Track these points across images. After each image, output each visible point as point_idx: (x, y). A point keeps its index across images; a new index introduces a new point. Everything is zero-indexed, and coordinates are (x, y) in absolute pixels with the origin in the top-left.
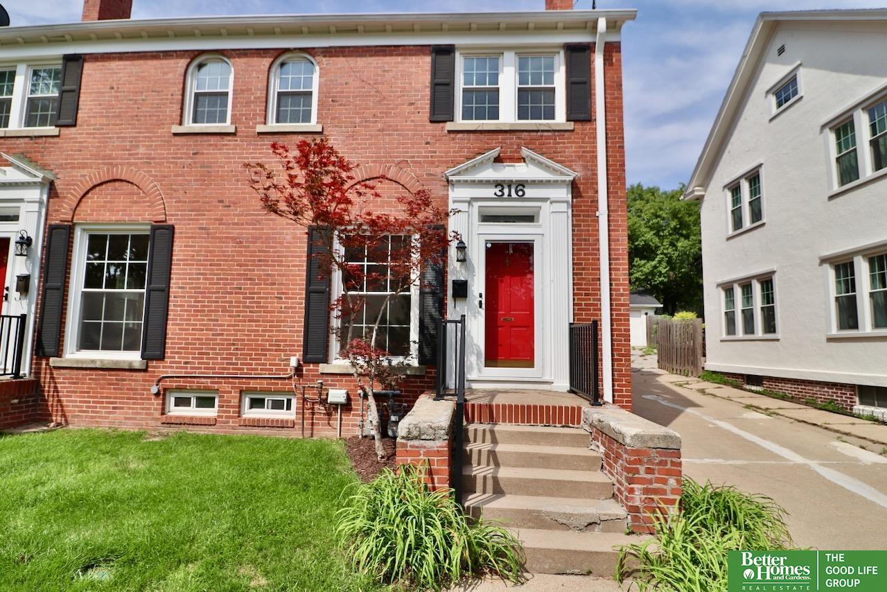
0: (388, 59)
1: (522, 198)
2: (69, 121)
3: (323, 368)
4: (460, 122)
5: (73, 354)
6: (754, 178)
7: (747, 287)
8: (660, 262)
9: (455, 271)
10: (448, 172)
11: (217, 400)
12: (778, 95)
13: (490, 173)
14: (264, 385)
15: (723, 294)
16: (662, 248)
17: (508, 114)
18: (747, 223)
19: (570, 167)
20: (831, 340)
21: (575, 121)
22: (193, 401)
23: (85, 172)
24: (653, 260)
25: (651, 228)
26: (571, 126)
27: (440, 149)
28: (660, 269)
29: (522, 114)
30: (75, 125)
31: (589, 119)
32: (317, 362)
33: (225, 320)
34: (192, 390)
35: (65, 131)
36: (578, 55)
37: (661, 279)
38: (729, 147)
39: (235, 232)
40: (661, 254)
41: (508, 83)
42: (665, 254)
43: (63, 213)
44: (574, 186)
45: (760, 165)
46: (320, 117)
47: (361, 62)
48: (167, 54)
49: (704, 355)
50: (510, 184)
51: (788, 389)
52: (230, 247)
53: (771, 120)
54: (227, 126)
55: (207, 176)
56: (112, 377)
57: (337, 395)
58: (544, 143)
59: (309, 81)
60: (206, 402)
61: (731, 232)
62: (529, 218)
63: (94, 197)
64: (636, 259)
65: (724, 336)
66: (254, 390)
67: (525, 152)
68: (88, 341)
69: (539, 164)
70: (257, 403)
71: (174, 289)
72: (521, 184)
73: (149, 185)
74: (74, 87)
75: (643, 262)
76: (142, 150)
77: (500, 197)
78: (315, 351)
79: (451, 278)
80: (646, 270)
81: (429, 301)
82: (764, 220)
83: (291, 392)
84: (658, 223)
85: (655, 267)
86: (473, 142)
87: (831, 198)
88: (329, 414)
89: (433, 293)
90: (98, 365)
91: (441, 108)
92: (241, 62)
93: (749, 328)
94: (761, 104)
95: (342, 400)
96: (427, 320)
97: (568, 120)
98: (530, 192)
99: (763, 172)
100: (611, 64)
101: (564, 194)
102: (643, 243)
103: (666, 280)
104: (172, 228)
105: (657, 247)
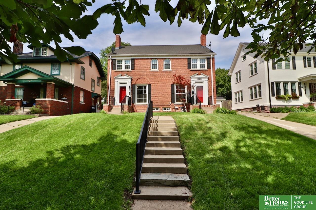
0: (181, 60)
1: (201, 80)
2: (133, 69)
3: (174, 104)
4: (192, 69)
5: (136, 103)
6: (240, 72)
7: (239, 93)
8: (225, 88)
9: (192, 90)
10: (191, 77)
11: (159, 109)
12: (243, 58)
13: (197, 77)
14: (166, 106)
15: (235, 94)
16: (225, 85)
17: (199, 68)
18: (239, 81)
19: (208, 75)
20: (250, 101)
21: (208, 69)
22: (155, 109)
23: (137, 77)
24: (223, 88)
25: (223, 80)
26: (208, 70)
27: (189, 73)
28: (225, 90)
29: (201, 68)
30: (134, 70)
31: (210, 69)
32: (173, 103)
33: (160, 98)
34: (156, 107)
35: (133, 70)
36: (208, 59)
37: (225, 93)
38: (236, 66)
39: (160, 85)
40: (225, 86)
41: (198, 63)
42: (226, 86)
43: (134, 83)
44: (208, 78)
45: (240, 70)
46: (172, 69)
47: (177, 60)
48: (148, 59)
49: (232, 107)
50: (199, 78)
51: (244, 110)
52: (160, 87)
53: (242, 62)
54: (157, 69)
55: (155, 77)
56: (144, 106)
57: (177, 107)
58: (204, 72)
59: (169, 63)
60: (157, 109)
61: (236, 82)
62: (202, 83)
63: (138, 80)
64: (219, 88)
65: (235, 103)
66: (164, 107)
67: (201, 73)
68: (138, 101)
69: (204, 75)
70: (165, 109)
71: (152, 93)
72: (201, 78)
73: (147, 78)
74: (133, 64)
75: (221, 88)
76: (145, 73)
77: (198, 80)
78: (173, 102)
79: (192, 91)
80: (221, 90)
81: (189, 94)
82: (241, 80)
83: (170, 107)
84: (224, 79)
85: (224, 90)
86: (194, 72)
87: (250, 77)
88: (175, 110)
89: (189, 93)
90: (142, 104)
91: (189, 67)
92: (159, 60)
93: (239, 101)
94: (241, 59)
95: (177, 108)
96: (188, 97)
97: (207, 69)
98: (202, 79)
99: (241, 72)
100: (213, 61)
101: (207, 79)
102: (220, 84)
103: (226, 93)
104: (151, 85)
105: (224, 85)
